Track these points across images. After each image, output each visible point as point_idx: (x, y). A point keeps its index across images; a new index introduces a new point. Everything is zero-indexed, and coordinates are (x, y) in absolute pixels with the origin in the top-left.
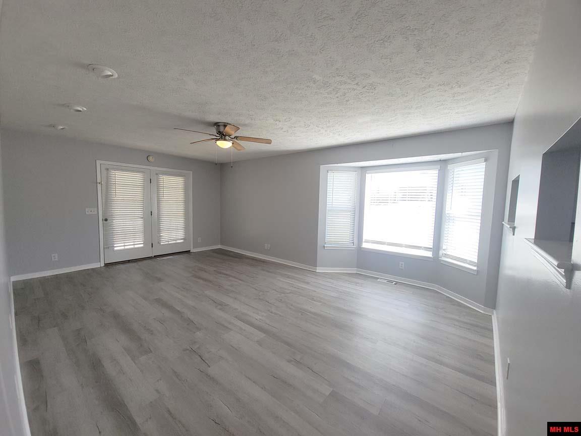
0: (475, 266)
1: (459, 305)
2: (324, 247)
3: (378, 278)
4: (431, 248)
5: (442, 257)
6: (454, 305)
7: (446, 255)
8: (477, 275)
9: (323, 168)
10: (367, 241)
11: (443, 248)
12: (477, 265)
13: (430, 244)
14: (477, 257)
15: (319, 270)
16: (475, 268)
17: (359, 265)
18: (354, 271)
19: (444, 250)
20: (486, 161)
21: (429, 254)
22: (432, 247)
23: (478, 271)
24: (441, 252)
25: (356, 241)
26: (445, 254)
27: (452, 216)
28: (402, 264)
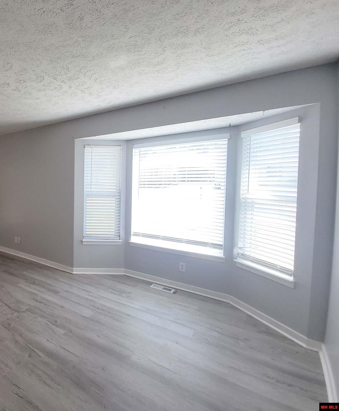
0: (291, 275)
1: (269, 332)
2: (82, 242)
3: (152, 283)
4: (221, 245)
5: (238, 258)
6: (260, 332)
7: (243, 256)
8: (294, 288)
9: (78, 142)
10: (136, 234)
11: (239, 246)
12: (294, 274)
13: (220, 240)
14: (293, 263)
15: (76, 271)
16: (291, 279)
17: (128, 265)
18: (121, 272)
19: (240, 248)
20: (300, 121)
21: (218, 253)
22: (222, 243)
23: (295, 283)
24: (236, 251)
25: (122, 234)
26: (242, 254)
27: (250, 201)
28: (182, 266)
